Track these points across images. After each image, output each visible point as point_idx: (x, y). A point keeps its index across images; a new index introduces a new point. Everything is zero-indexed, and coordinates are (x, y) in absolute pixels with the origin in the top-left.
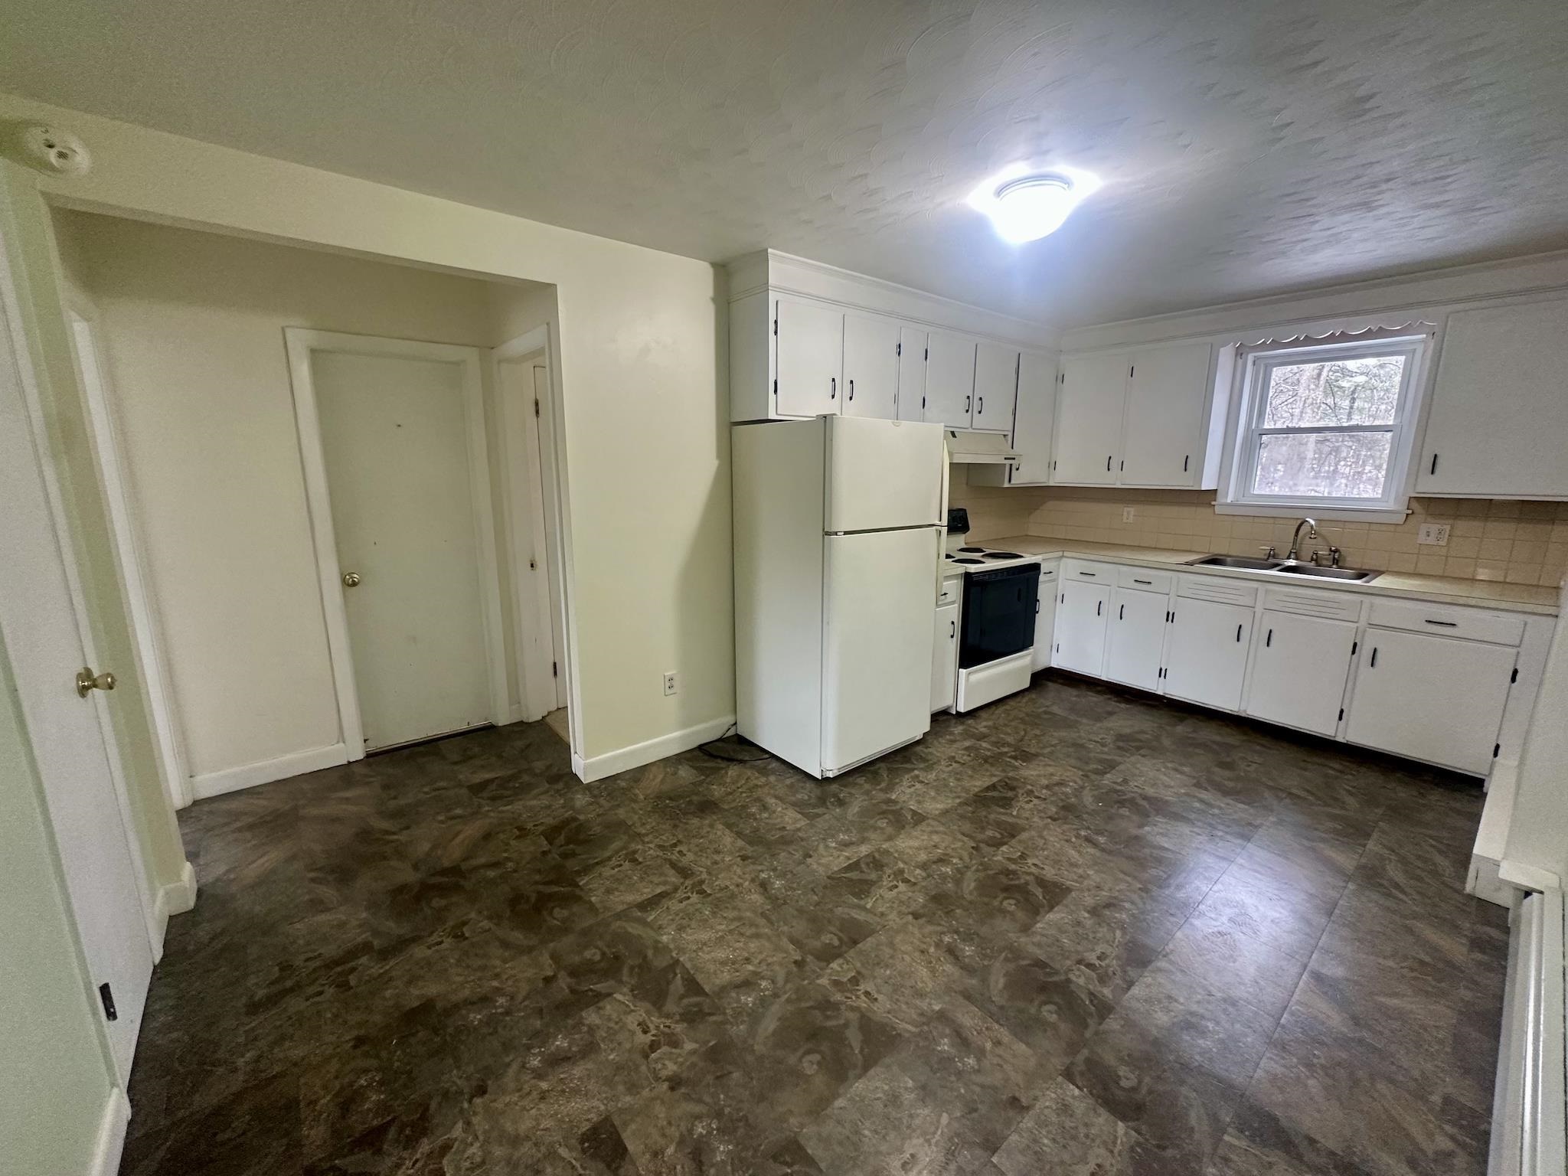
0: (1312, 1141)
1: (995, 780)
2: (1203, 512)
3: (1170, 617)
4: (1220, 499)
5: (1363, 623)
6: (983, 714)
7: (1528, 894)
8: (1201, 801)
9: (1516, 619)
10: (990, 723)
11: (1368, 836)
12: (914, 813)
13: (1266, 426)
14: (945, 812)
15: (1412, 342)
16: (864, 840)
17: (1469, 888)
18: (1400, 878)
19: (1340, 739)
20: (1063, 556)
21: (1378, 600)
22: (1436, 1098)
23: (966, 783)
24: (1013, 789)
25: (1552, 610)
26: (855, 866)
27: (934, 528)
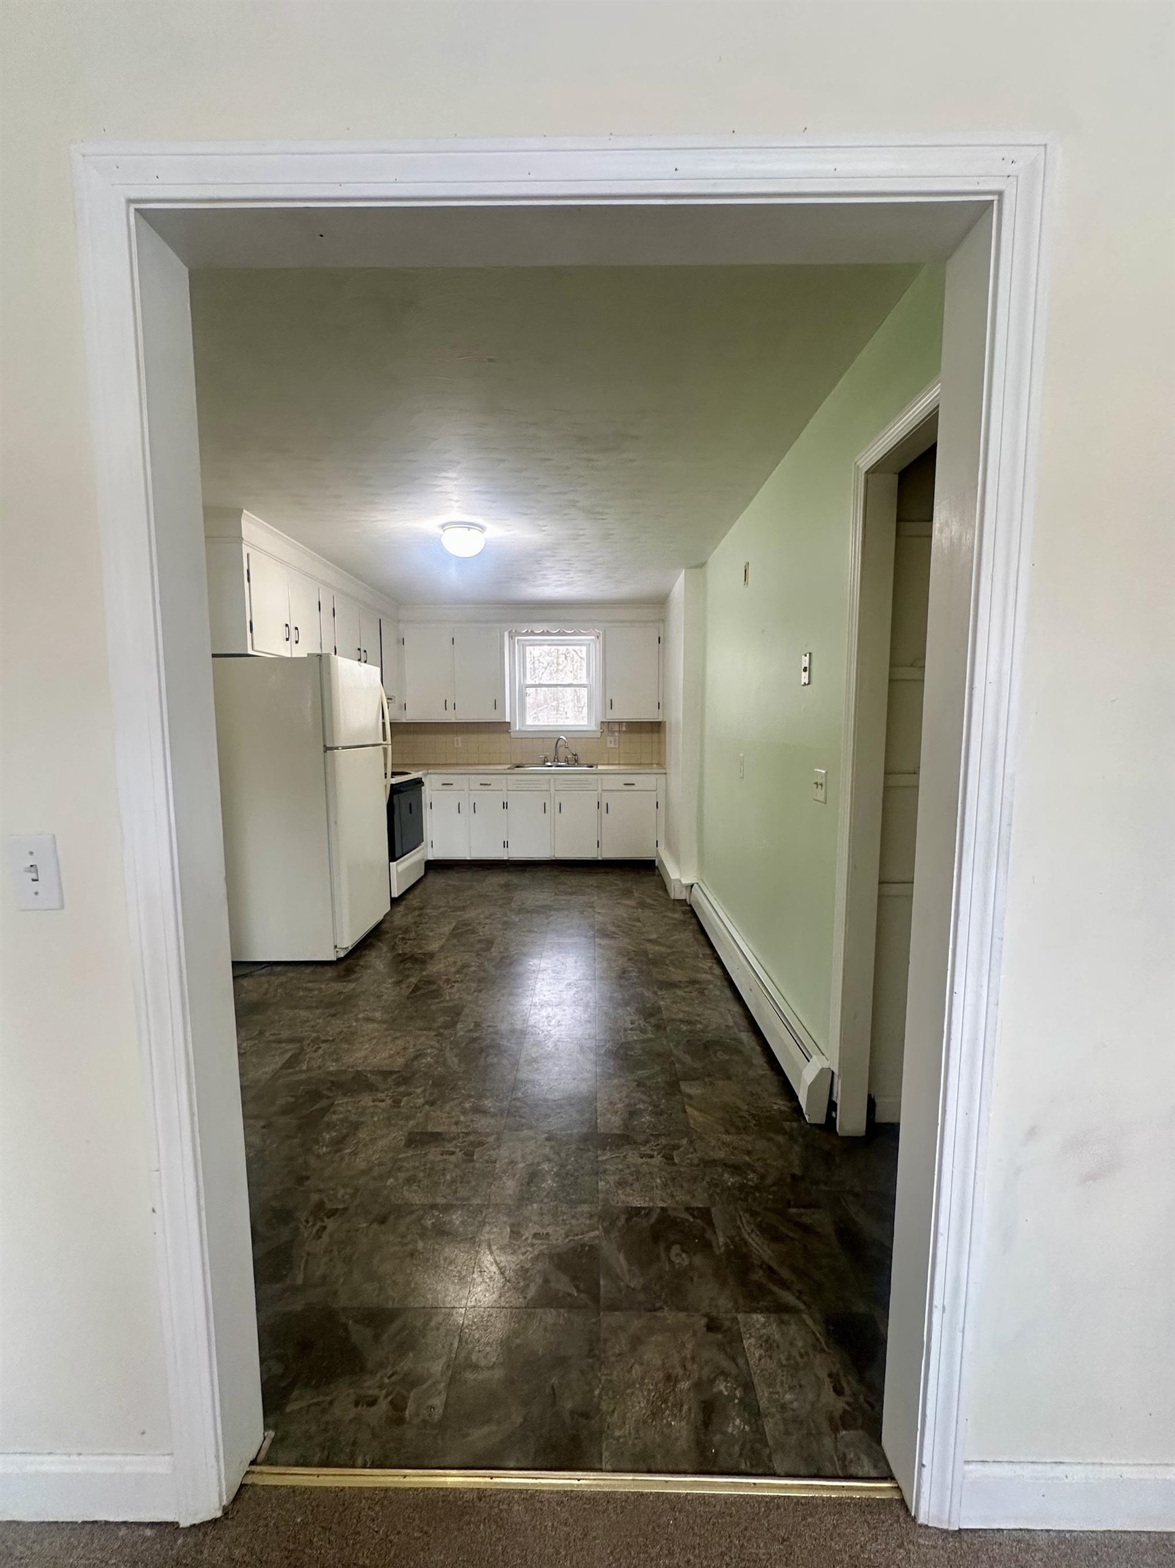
0: (681, 982)
1: (454, 924)
2: (504, 737)
3: (505, 806)
4: (513, 728)
5: (600, 789)
6: (410, 897)
7: (692, 886)
8: (564, 900)
9: (653, 778)
10: (418, 900)
11: (632, 892)
12: (425, 954)
13: (528, 683)
14: (442, 947)
15: (588, 640)
16: (408, 976)
17: (672, 897)
18: (652, 902)
19: (600, 858)
20: (428, 773)
21: (605, 777)
22: (701, 956)
23: (442, 931)
24: (470, 925)
25: (664, 771)
26: (417, 988)
27: (381, 746)
